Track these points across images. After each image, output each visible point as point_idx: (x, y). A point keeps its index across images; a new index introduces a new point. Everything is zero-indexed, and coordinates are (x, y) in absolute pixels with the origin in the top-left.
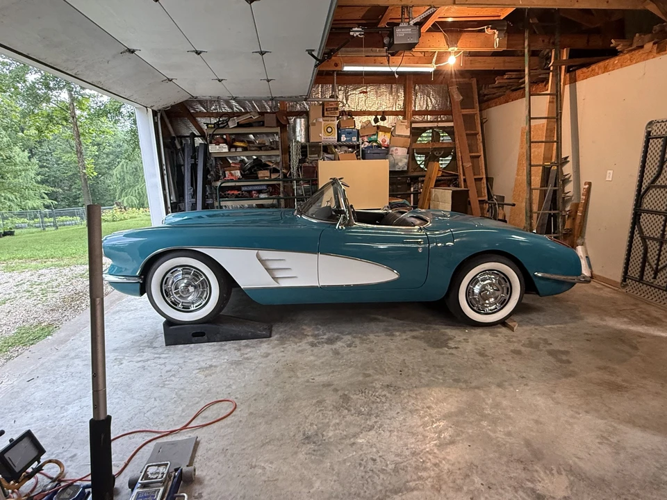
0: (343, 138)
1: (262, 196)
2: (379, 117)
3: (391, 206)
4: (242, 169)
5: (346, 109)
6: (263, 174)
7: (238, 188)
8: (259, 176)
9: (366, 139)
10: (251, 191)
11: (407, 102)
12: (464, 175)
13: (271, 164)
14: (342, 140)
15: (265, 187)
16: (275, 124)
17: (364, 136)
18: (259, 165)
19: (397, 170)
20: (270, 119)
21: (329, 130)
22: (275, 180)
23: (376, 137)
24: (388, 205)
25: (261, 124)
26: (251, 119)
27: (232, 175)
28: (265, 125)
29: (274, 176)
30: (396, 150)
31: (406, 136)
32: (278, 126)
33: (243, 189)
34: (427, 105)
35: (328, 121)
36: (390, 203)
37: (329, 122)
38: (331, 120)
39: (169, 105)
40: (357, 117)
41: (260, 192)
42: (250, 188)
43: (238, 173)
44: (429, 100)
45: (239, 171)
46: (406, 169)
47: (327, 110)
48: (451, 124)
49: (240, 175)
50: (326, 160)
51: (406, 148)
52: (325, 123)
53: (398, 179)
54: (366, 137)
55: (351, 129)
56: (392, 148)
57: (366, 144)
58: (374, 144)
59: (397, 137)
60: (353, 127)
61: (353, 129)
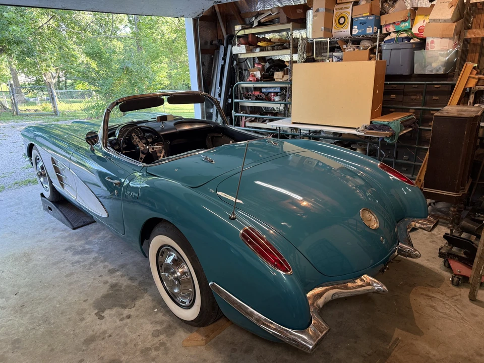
0: (356, 31)
1: (277, 99)
3: (373, 127)
4: (262, 70)
6: (277, 75)
7: (260, 89)
8: (275, 77)
9: (391, 29)
10: (271, 93)
14: (353, 33)
15: (278, 90)
17: (389, 24)
18: (280, 66)
19: (427, 72)
21: (342, 20)
22: (285, 82)
23: (406, 24)
24: (367, 124)
25: (278, 21)
26: (271, 16)
27: (254, 76)
28: (280, 22)
29: (285, 78)
30: (432, 42)
32: (289, 22)
33: (264, 90)
35: (341, 9)
36: (371, 122)
37: (343, 11)
38: (345, 8)
41: (276, 94)
42: (268, 90)
43: (258, 75)
45: (259, 72)
46: (441, 72)
49: (260, 76)
50: (334, 60)
51: (450, 38)
52: (337, 13)
53: (436, 86)
54: (391, 26)
55: (365, 16)
56: (428, 41)
57: (393, 35)
58: (405, 35)
59: (434, 23)
60: (368, 14)
61: (367, 16)
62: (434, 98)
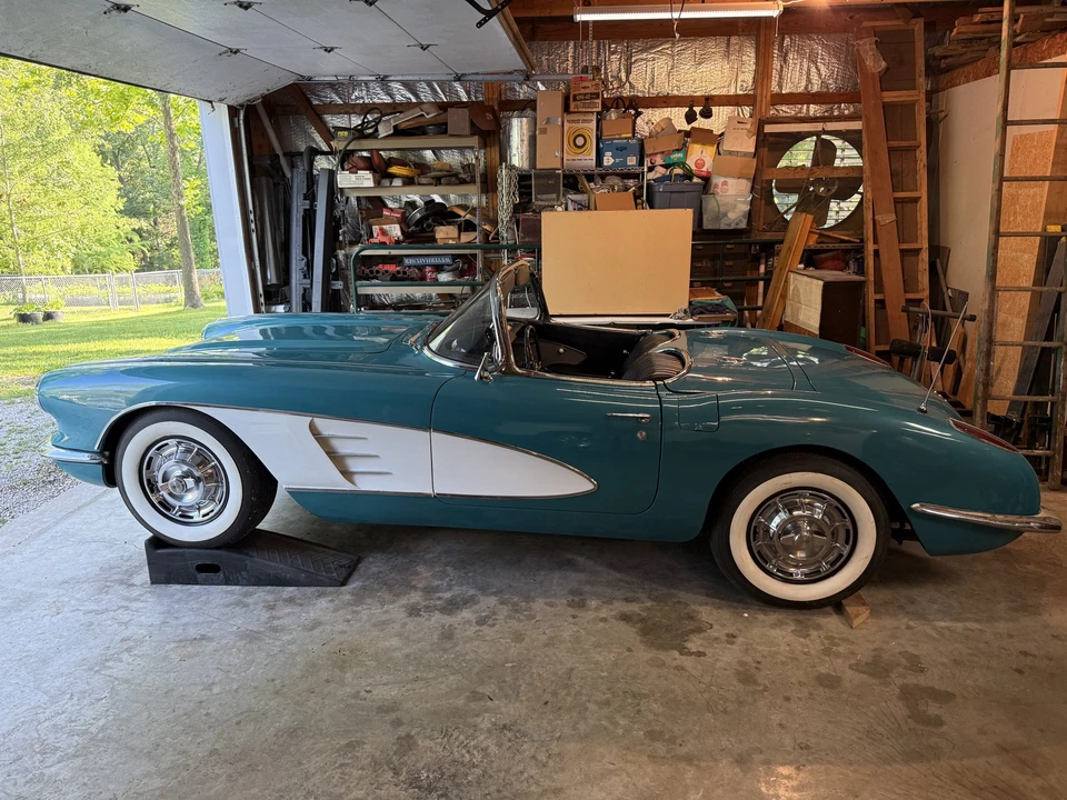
0: (608, 160)
1: (444, 277)
2: (697, 109)
3: (693, 309)
4: (404, 222)
5: (626, 92)
6: (444, 233)
7: (398, 260)
8: (437, 236)
9: (659, 160)
10: (424, 266)
11: (762, 74)
12: (876, 242)
13: (462, 213)
14: (605, 164)
15: (448, 260)
16: (467, 131)
17: (656, 154)
18: (439, 214)
19: (723, 227)
20: (458, 120)
21: (580, 141)
22: (469, 245)
23: (680, 155)
24: (686, 306)
25: (442, 129)
26: (422, 119)
27: (384, 233)
28: (449, 132)
29: (466, 237)
30: (725, 183)
31: (746, 154)
32: (473, 134)
33: (407, 261)
34: (809, 80)
35: (578, 121)
36: (690, 303)
37: (581, 125)
38: (584, 121)
39: (258, 95)
40: (650, 111)
41: (439, 268)
42: (420, 261)
43: (395, 231)
44: (813, 70)
45: (397, 226)
46: (743, 225)
47: (575, 100)
48: (856, 125)
49: (399, 234)
50: (570, 207)
51: (748, 179)
52: (570, 127)
53: (729, 246)
54: (659, 156)
55: (625, 138)
56: (717, 180)
57: (660, 171)
58: (678, 171)
59: (728, 157)
60: (630, 135)
61: (629, 138)
62: (727, 263)
